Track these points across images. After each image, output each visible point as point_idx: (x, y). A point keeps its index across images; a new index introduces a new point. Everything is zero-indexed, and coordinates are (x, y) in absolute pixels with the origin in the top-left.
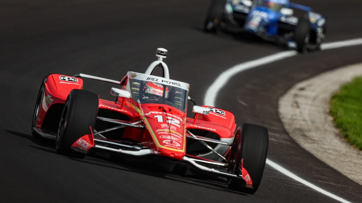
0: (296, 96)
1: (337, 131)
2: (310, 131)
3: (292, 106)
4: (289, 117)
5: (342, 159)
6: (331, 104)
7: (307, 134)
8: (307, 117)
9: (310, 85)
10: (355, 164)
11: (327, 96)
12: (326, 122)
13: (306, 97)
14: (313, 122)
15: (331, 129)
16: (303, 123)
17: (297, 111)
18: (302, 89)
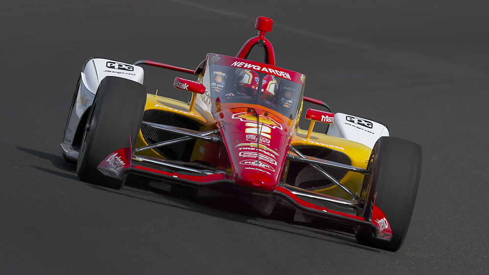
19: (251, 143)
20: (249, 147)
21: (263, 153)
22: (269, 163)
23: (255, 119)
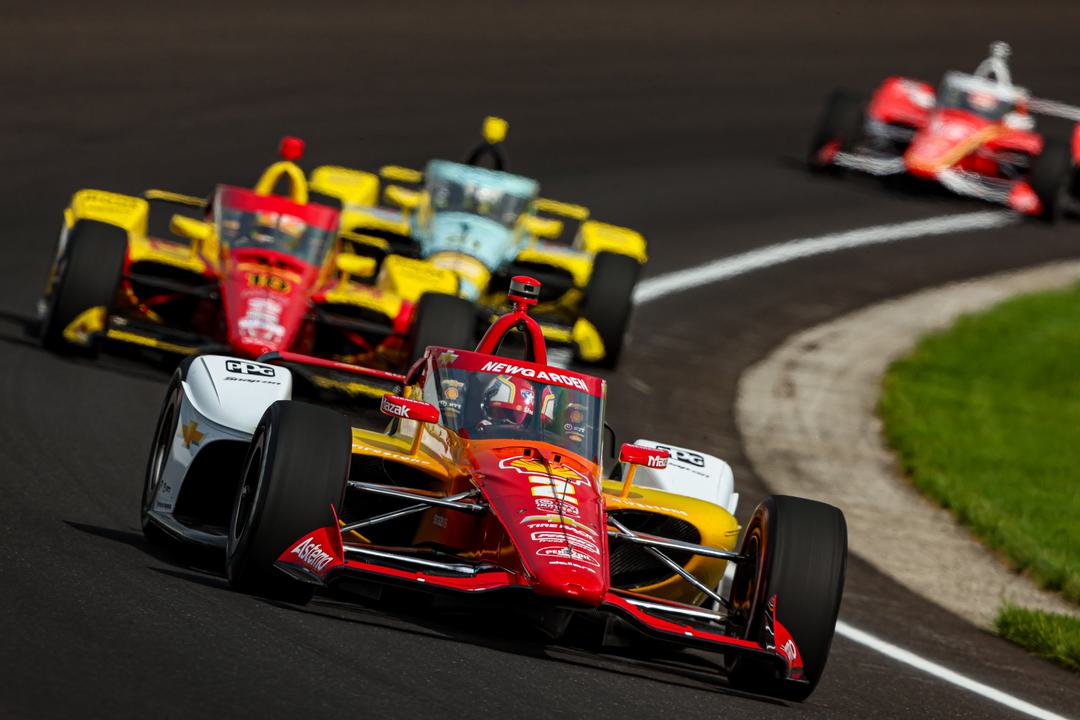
0: (792, 365)
1: (888, 458)
2: (812, 457)
3: (776, 393)
4: (763, 421)
5: (889, 531)
6: (886, 386)
7: (803, 465)
8: (810, 421)
9: (834, 336)
10: (923, 545)
11: (878, 365)
12: (863, 432)
13: (818, 368)
14: (825, 434)
15: (873, 451)
16: (796, 438)
17: (787, 406)
18: (812, 347)
19: (548, 515)
20: (546, 522)
21: (572, 532)
22: (585, 551)
23: (542, 468)
